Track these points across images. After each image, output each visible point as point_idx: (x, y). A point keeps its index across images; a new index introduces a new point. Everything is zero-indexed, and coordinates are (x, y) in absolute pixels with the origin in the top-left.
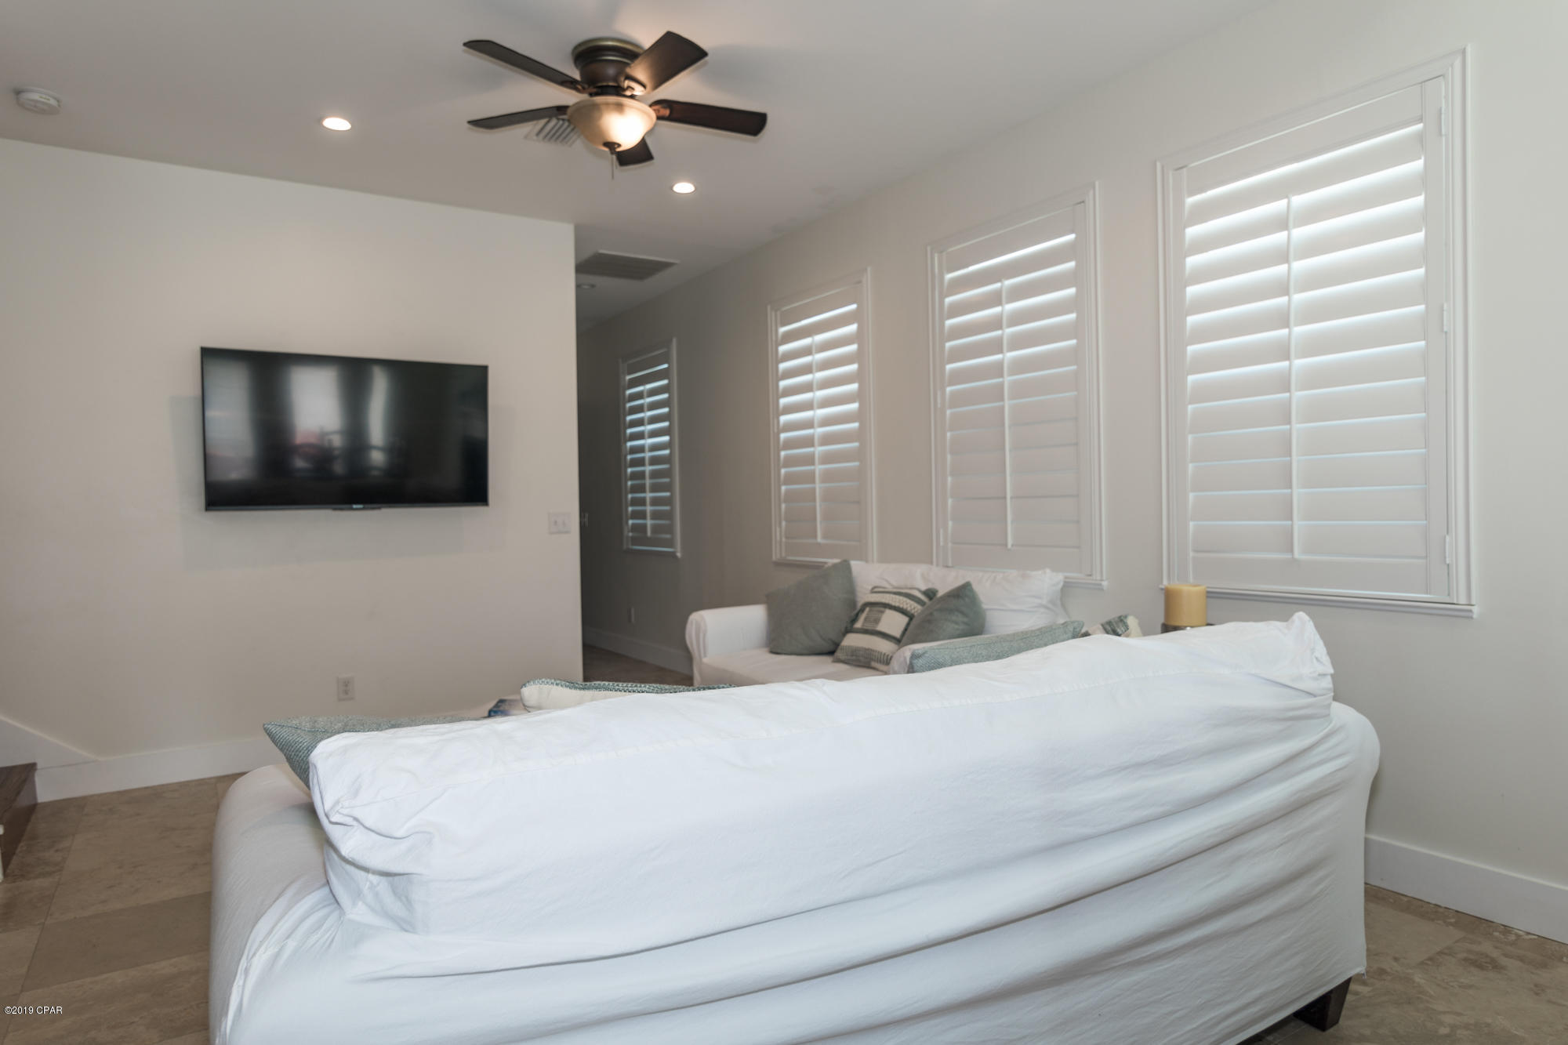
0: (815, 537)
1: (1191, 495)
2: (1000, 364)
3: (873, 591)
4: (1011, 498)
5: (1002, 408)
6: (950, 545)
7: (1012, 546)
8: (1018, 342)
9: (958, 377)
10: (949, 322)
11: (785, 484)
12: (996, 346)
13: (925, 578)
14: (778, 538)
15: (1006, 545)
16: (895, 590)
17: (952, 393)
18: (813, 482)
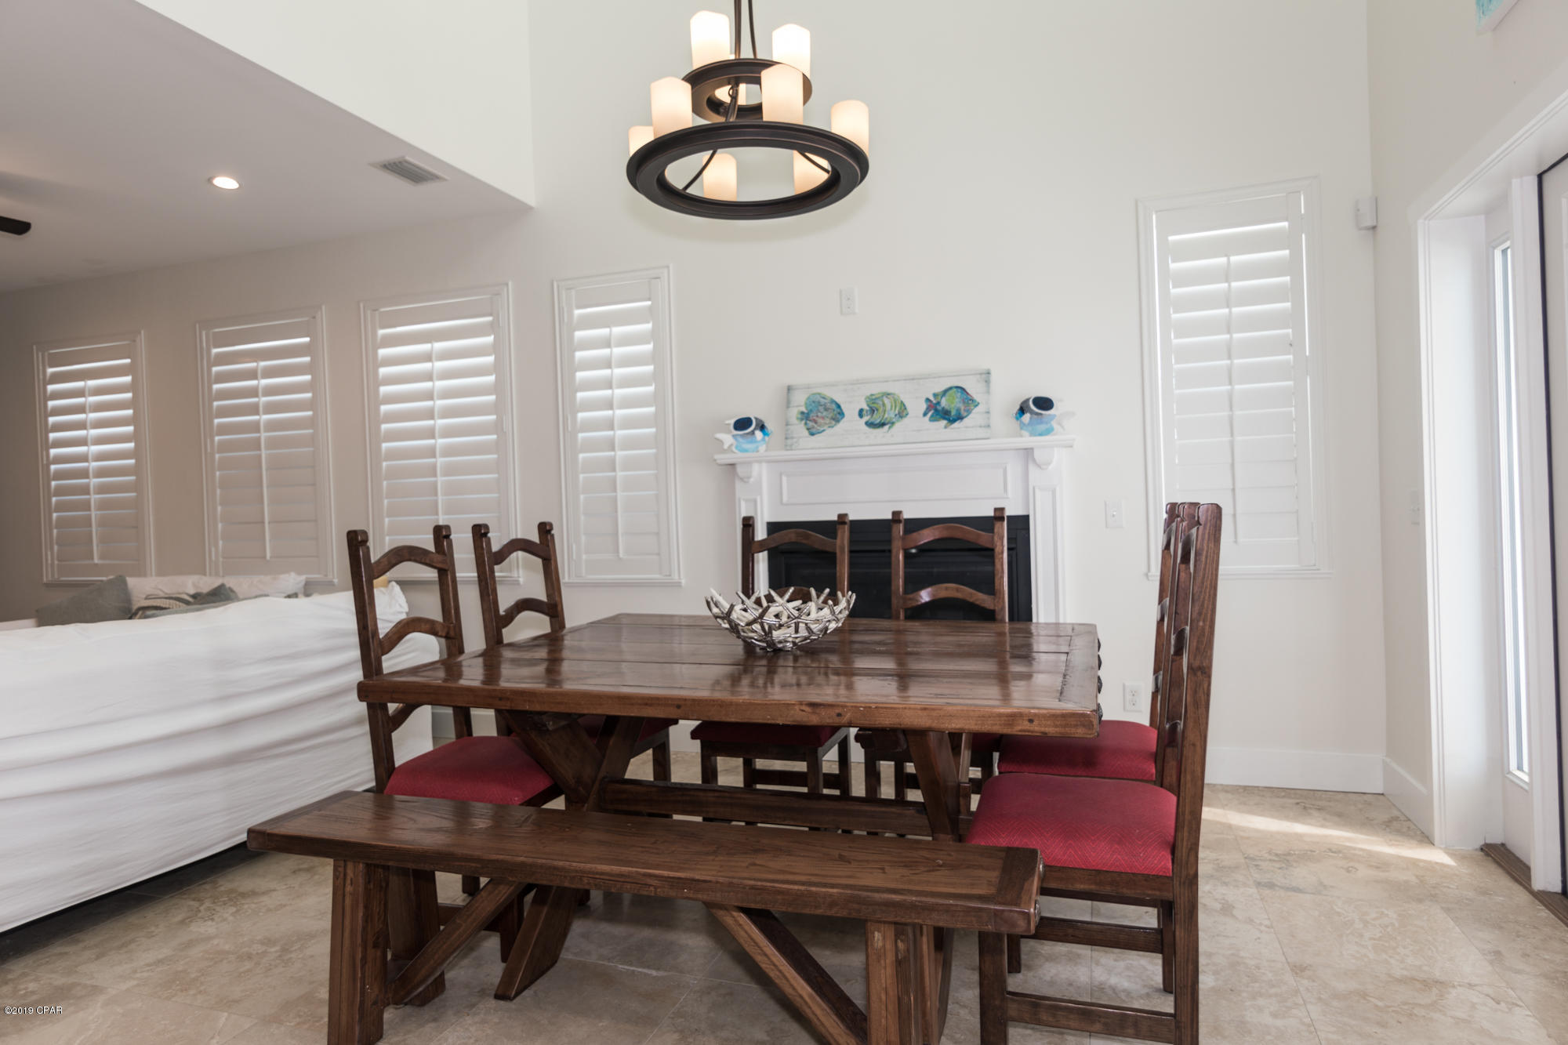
0: (93, 559)
1: (387, 520)
2: (257, 423)
3: (146, 598)
4: (269, 523)
5: (260, 456)
6: (221, 559)
7: (271, 557)
8: (272, 408)
9: (224, 429)
10: (216, 387)
11: (56, 512)
12: (254, 410)
13: (194, 585)
14: (49, 562)
15: (264, 557)
16: (167, 596)
17: (220, 442)
18: (89, 509)
